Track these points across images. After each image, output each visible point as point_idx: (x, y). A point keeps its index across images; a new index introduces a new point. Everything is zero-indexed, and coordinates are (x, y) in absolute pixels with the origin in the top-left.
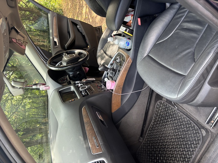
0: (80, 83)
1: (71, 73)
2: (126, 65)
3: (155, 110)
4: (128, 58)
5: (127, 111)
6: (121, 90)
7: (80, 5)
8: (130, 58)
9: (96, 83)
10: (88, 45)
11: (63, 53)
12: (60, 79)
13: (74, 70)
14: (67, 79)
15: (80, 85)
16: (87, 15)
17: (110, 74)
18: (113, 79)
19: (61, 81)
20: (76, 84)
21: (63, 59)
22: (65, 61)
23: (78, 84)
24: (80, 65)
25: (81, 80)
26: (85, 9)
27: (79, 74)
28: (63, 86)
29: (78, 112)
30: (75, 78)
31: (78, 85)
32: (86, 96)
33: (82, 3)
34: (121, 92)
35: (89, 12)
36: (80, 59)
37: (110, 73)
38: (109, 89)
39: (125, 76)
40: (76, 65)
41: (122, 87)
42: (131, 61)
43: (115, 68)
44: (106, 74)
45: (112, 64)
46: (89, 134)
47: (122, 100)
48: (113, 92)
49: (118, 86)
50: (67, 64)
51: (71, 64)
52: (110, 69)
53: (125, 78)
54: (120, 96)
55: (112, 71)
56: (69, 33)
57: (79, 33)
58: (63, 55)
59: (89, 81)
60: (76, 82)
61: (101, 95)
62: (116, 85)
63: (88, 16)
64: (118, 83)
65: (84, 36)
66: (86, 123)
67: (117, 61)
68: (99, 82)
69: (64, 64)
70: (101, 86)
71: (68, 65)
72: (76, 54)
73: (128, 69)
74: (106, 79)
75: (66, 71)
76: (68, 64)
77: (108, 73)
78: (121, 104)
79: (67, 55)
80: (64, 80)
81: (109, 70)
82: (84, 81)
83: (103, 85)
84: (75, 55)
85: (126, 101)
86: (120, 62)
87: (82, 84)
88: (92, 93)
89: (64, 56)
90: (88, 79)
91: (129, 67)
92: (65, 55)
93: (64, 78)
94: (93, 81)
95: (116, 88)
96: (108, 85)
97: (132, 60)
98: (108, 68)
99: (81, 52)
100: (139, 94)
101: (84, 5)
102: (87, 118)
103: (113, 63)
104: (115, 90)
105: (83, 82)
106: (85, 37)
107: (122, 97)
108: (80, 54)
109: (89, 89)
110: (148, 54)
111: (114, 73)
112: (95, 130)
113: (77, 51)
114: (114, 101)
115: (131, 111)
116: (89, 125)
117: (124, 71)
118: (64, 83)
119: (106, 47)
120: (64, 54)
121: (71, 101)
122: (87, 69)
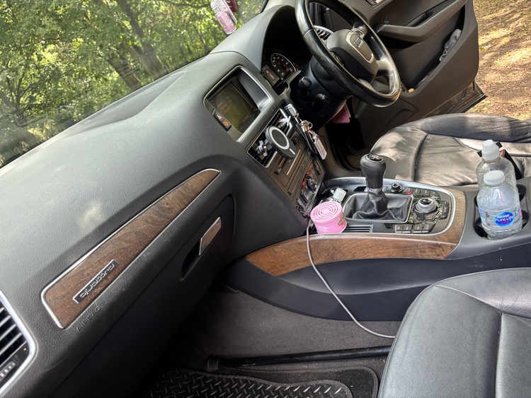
0: (292, 120)
1: (311, 77)
2: (423, 244)
3: (313, 383)
4: (450, 241)
5: (272, 299)
6: (330, 260)
7: (506, 15)
8: (452, 247)
9: (314, 166)
10: (414, 86)
11: (362, 24)
12: (281, 57)
13: (325, 82)
14: (288, 74)
15: (286, 120)
16: (489, 46)
17: (361, 197)
18: (350, 216)
19: (276, 63)
20: (283, 108)
21: (344, 32)
22: (340, 40)
23: (288, 114)
24: (349, 92)
25: (302, 117)
26: (505, 34)
27: (320, 100)
28: (261, 73)
29: (189, 161)
30: (302, 97)
31: (283, 117)
32: (259, 159)
33: (517, 19)
34: (321, 261)
35: (501, 47)
36: (368, 80)
37: (368, 198)
38: (313, 218)
39: (379, 256)
40: (342, 78)
41: (340, 257)
42: (444, 255)
43: (389, 206)
44: (356, 186)
45: (397, 190)
46: (119, 239)
47: (298, 273)
48: (308, 238)
49: (334, 245)
50: (335, 51)
51: (338, 62)
52: (381, 193)
53: (372, 257)
54: (305, 265)
55: (378, 203)
56: (427, 15)
57: (438, 46)
58: (357, 27)
59: (312, 142)
60: (290, 106)
61: (281, 203)
62: (336, 237)
63: (489, 51)
64: (345, 240)
65: (435, 62)
66: (161, 208)
67: (419, 204)
68: (322, 173)
69: (330, 44)
70: (311, 188)
71: (332, 54)
72: (378, 62)
73: (408, 255)
74: (339, 193)
75: (310, 59)
76: (335, 53)
77: (361, 189)
78: (283, 276)
79: (362, 36)
80: (283, 68)
81: (375, 191)
82: (305, 127)
83: (316, 193)
84: (374, 62)
85: (299, 287)
86: (422, 217)
87: (291, 126)
88: (276, 173)
89: (354, 29)
90: (315, 138)
91: (420, 257)
92: (358, 32)
93: (289, 66)
94: (315, 155)
95: (326, 240)
96: (326, 211)
97: (448, 257)
98: (380, 185)
99: (391, 75)
100: (340, 316)
101: (511, 26)
102: (181, 200)
103: (405, 194)
104: (320, 241)
105: (300, 126)
106: (436, 66)
107: (306, 272)
108: (384, 74)
109: (285, 157)
110: (502, 312)
111: (374, 211)
112: (146, 254)
113: (387, 62)
114: (281, 249)
115: (276, 310)
116: (154, 222)
117: (397, 245)
118: (274, 70)
119: (441, 143)
120: (361, 28)
121: (220, 118)
122: (347, 119)
